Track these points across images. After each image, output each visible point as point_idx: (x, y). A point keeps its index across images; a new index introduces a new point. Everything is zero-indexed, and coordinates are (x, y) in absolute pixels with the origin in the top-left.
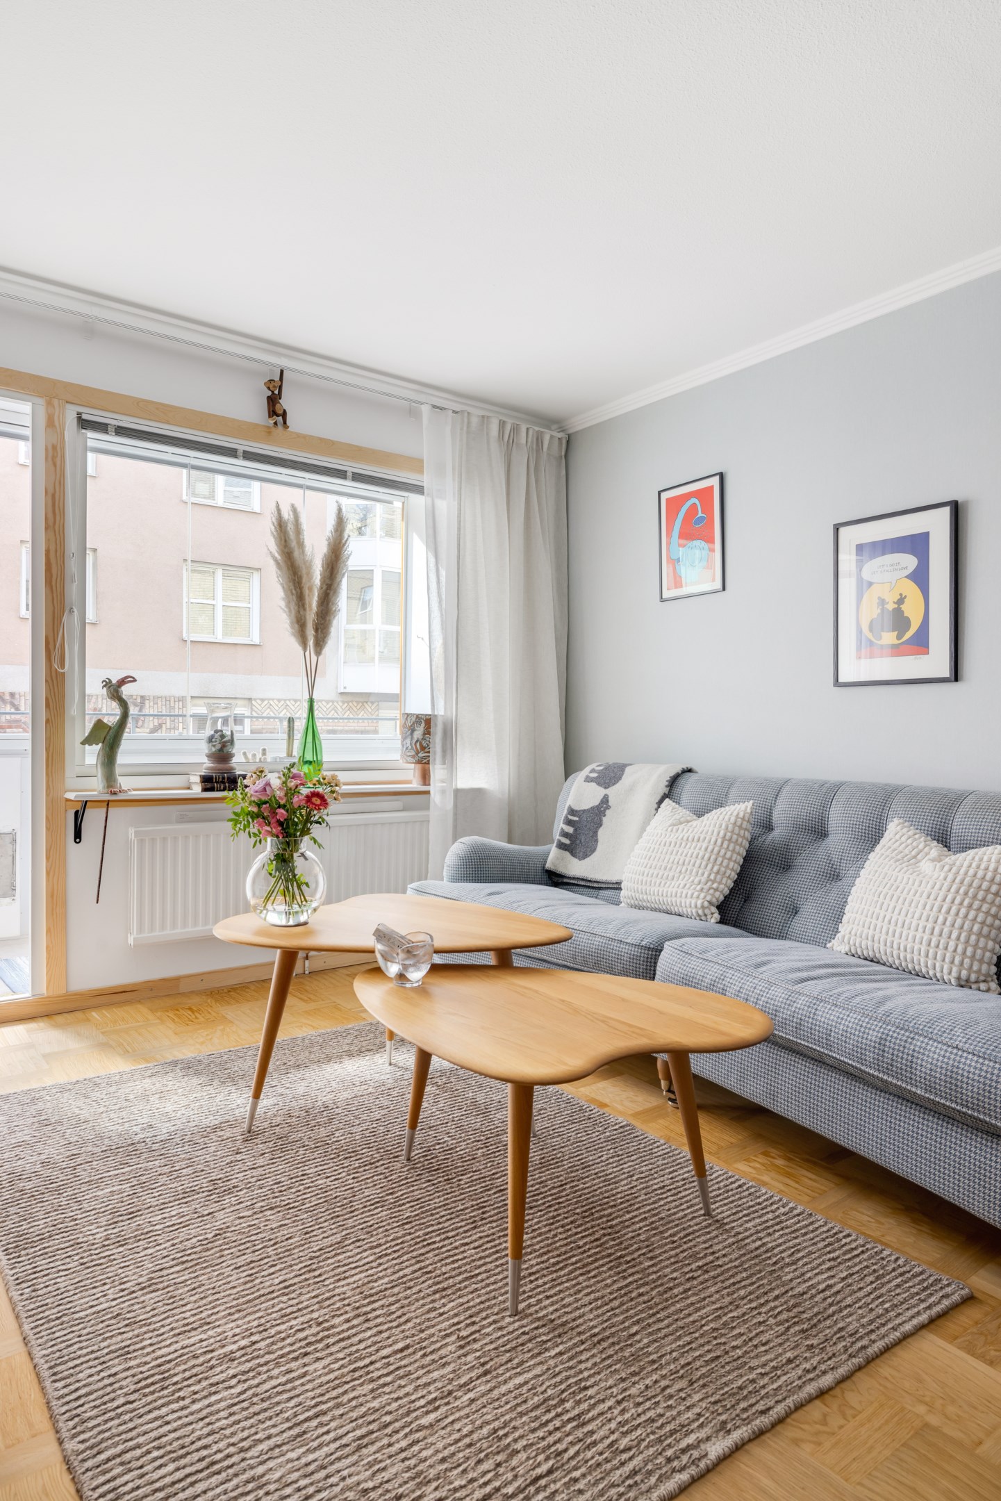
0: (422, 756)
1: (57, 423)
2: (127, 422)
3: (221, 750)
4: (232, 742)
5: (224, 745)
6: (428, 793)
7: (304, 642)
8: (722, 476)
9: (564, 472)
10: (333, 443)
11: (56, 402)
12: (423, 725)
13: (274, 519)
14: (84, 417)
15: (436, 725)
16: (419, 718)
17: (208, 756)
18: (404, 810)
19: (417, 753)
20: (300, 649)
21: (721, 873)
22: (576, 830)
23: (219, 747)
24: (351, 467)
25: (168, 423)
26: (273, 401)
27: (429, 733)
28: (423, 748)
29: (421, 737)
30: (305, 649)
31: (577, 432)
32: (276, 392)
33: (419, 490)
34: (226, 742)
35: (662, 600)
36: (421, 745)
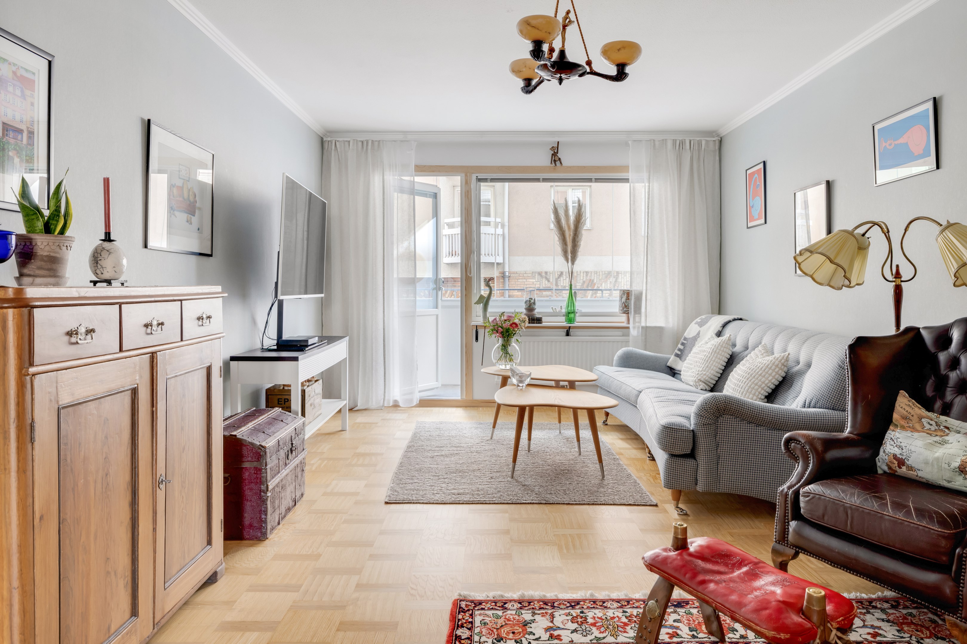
0: (626, 309)
1: (469, 182)
2: (495, 176)
3: (530, 306)
4: (534, 303)
5: (530, 305)
6: (628, 328)
7: (567, 260)
8: (764, 163)
9: (717, 158)
10: (585, 167)
11: (468, 174)
12: (626, 295)
13: (552, 207)
14: (479, 177)
15: (632, 295)
16: (624, 291)
17: (526, 309)
18: (623, 336)
19: (623, 309)
20: (566, 262)
21: (709, 367)
22: (684, 348)
23: (528, 305)
24: (594, 176)
25: (510, 173)
26: (555, 154)
27: (628, 299)
28: (626, 306)
29: (625, 301)
30: (568, 262)
31: (724, 136)
32: (556, 151)
33: (626, 180)
34: (531, 303)
35: (748, 228)
36: (625, 305)
